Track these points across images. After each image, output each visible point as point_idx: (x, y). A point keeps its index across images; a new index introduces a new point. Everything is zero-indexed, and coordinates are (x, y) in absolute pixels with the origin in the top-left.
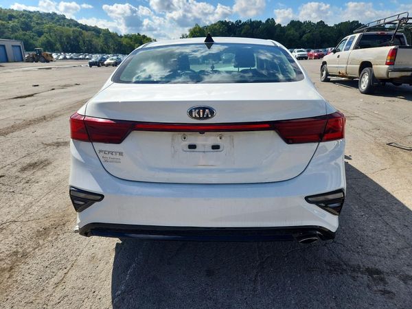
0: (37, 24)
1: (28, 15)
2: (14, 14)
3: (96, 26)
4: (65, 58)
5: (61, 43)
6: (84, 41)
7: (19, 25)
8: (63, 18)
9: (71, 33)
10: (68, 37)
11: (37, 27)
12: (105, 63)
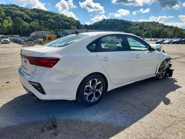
0: (146, 27)
1: (143, 23)
2: (138, 24)
3: (172, 26)
4: (151, 40)
5: (153, 34)
6: (163, 33)
7: (138, 28)
8: (158, 23)
9: (158, 30)
10: (156, 31)
11: (145, 28)
12: (164, 42)
